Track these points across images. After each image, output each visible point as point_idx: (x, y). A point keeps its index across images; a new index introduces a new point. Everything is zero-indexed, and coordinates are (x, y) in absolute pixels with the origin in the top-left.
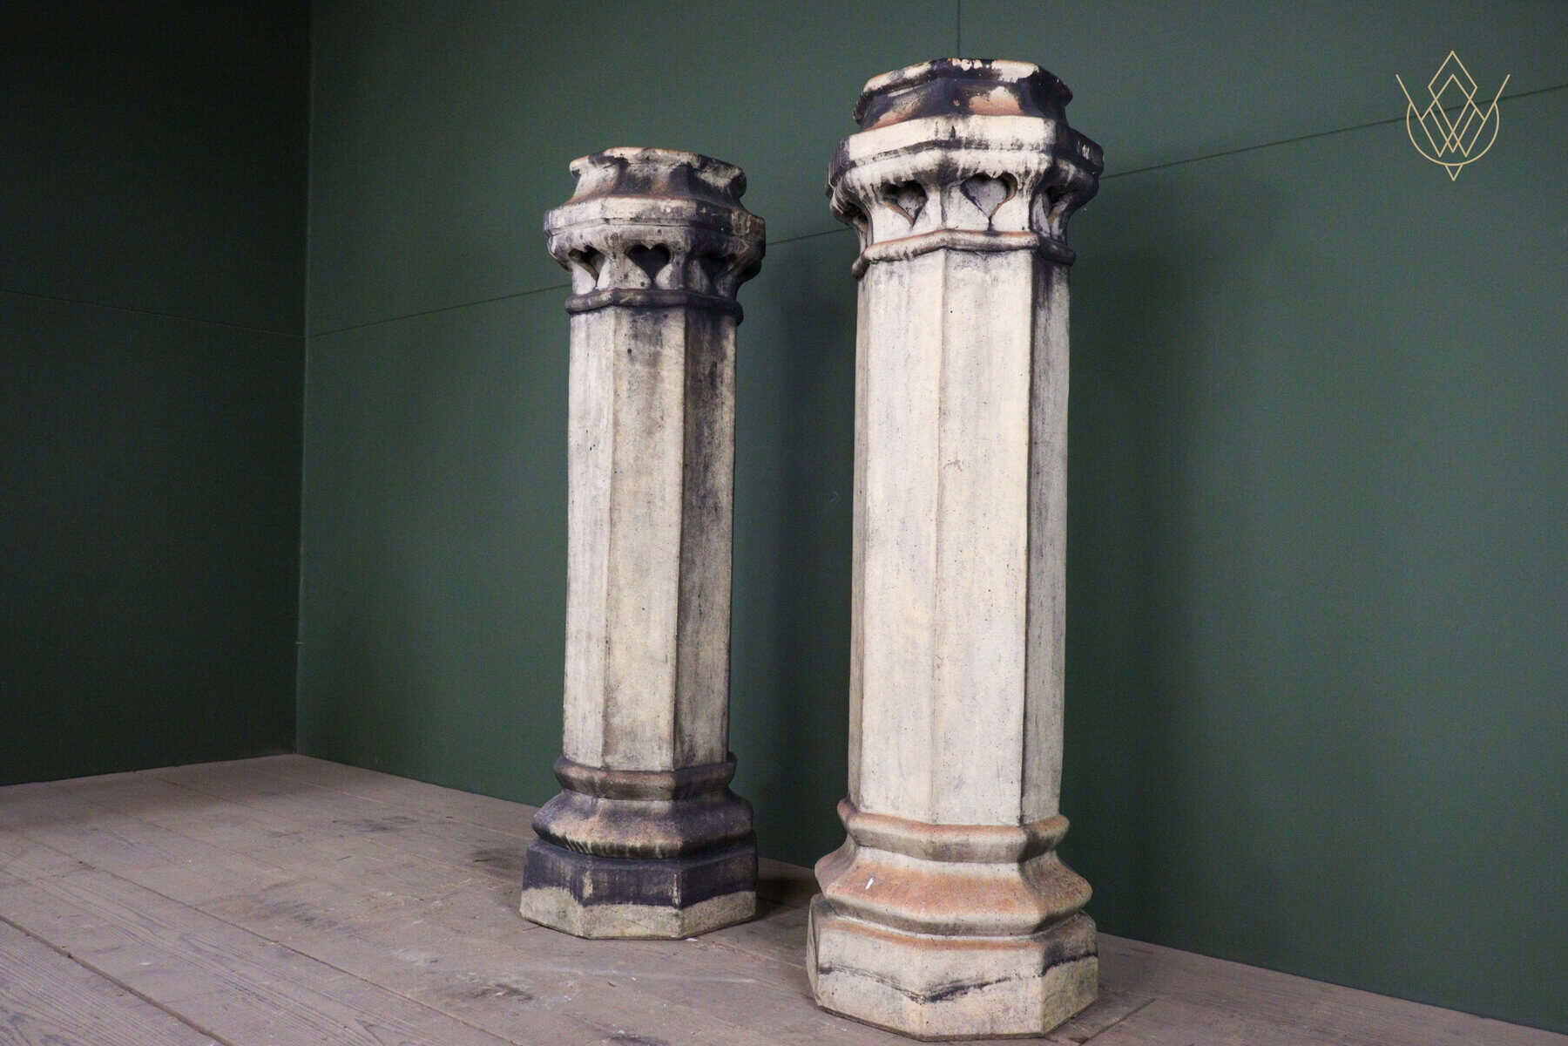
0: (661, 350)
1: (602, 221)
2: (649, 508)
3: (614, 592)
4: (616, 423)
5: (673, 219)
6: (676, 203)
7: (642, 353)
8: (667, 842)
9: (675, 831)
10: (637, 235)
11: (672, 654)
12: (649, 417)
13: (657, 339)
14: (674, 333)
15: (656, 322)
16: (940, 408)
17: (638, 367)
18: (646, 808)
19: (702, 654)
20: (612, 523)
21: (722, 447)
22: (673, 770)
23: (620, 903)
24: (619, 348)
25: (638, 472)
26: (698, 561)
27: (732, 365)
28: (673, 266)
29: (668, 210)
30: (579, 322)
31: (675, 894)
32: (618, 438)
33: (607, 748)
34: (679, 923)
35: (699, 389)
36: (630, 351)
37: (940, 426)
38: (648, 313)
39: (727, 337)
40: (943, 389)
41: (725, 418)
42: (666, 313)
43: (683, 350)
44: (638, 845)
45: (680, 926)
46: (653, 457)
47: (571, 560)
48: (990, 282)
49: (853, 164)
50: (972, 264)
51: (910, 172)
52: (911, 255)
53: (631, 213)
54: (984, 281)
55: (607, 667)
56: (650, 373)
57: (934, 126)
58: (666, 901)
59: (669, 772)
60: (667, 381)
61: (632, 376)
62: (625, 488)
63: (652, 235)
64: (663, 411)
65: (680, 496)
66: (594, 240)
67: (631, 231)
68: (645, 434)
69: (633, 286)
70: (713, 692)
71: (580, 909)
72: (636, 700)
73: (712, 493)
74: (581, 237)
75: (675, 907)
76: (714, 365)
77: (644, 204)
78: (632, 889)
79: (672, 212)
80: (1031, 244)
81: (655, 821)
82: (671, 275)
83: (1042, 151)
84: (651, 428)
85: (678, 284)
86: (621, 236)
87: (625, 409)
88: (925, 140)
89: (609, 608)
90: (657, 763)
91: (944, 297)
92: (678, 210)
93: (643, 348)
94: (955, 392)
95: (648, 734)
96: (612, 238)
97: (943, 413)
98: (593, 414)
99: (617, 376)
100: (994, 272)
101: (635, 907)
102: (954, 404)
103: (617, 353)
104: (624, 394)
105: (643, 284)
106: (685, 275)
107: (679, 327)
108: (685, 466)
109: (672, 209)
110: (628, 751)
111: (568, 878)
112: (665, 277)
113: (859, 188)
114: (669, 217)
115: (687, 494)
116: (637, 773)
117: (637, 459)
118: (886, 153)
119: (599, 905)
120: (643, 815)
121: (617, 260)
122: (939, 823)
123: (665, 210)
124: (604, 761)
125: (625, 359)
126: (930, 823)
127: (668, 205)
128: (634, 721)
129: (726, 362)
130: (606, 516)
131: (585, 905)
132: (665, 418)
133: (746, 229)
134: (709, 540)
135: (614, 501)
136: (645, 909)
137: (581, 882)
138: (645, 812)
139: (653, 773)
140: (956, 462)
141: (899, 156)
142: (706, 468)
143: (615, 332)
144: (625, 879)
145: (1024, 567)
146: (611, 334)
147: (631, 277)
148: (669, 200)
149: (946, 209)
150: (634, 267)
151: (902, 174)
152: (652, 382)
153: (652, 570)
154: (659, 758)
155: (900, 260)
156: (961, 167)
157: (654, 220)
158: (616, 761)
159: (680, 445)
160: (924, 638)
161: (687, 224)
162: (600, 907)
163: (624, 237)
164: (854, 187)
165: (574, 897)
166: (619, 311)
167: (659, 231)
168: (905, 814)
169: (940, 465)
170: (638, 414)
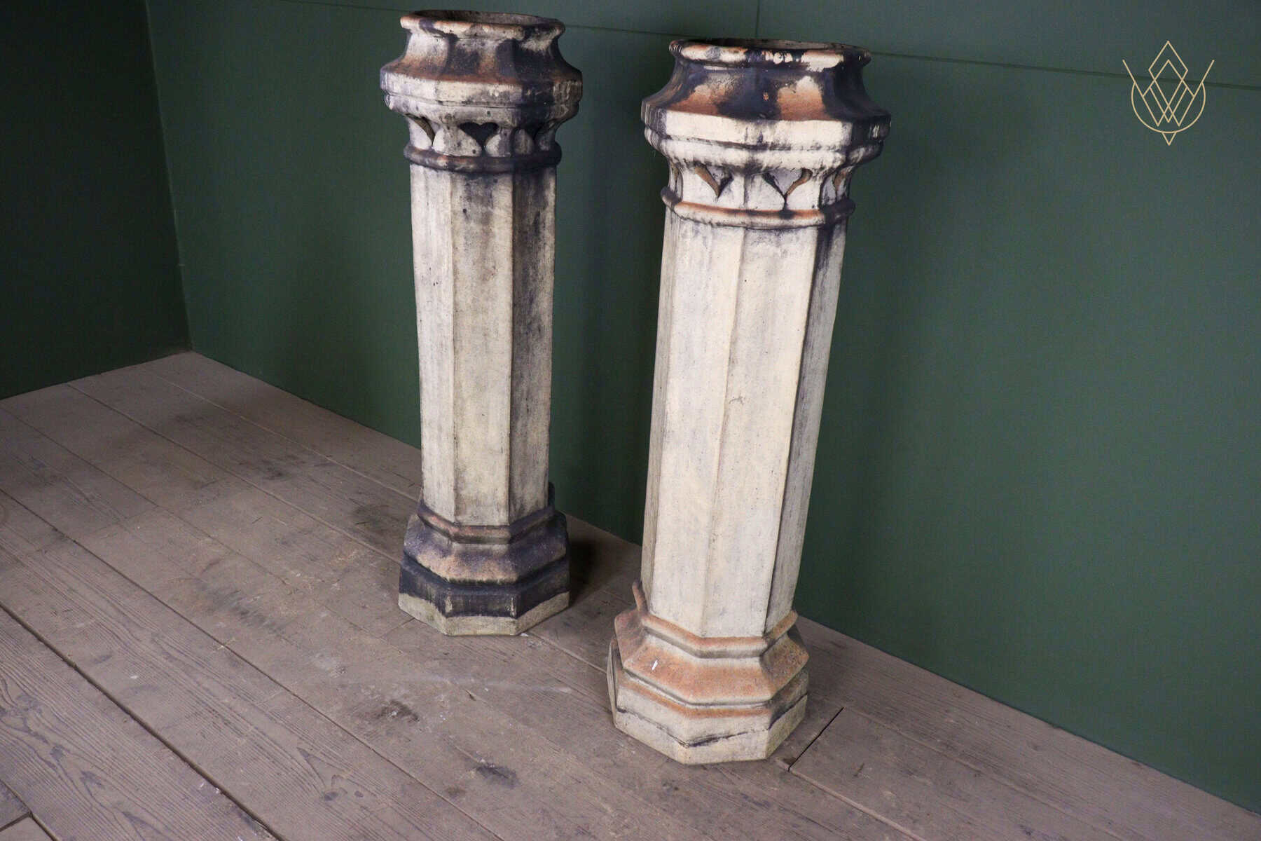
0: (492, 210)
1: (436, 102)
2: (486, 339)
3: (459, 402)
4: (455, 272)
5: (501, 103)
6: (503, 88)
7: (477, 213)
8: (507, 577)
9: (511, 569)
10: (468, 116)
11: (506, 446)
12: (483, 267)
13: (488, 200)
14: (503, 196)
15: (487, 186)
16: (730, 358)
17: (472, 224)
18: (488, 550)
19: (529, 440)
20: (455, 352)
21: (544, 279)
22: (508, 525)
23: (473, 615)
24: (456, 208)
25: (476, 310)
26: (525, 375)
27: (553, 210)
28: (501, 137)
29: (497, 95)
30: (418, 172)
31: (512, 609)
32: (458, 284)
33: (458, 511)
34: (515, 627)
35: (524, 240)
36: (465, 211)
37: (729, 371)
38: (480, 178)
39: (548, 187)
40: (734, 342)
41: (547, 256)
42: (496, 178)
43: (511, 210)
44: (484, 579)
45: (516, 629)
46: (487, 300)
47: (421, 364)
48: (780, 255)
49: (669, 137)
50: (767, 240)
51: (719, 160)
52: (714, 224)
53: (463, 97)
54: (775, 254)
55: (456, 456)
56: (483, 230)
57: (744, 130)
58: (507, 614)
59: (506, 526)
60: (498, 237)
61: (468, 232)
62: (465, 323)
63: (482, 115)
64: (495, 262)
65: (510, 330)
66: (429, 115)
67: (463, 112)
68: (480, 281)
69: (466, 154)
70: (538, 463)
71: (443, 619)
72: (479, 479)
73: (537, 318)
74: (417, 106)
75: (512, 617)
76: (538, 214)
77: (475, 89)
78: (481, 607)
79: (500, 96)
80: (819, 223)
81: (496, 560)
82: (499, 145)
83: (838, 151)
84: (486, 276)
85: (506, 151)
86: (454, 117)
87: (462, 259)
88: (735, 142)
89: (455, 413)
90: (497, 520)
91: (740, 269)
92: (505, 95)
93: (477, 209)
94: (743, 345)
95: (489, 501)
96: (446, 117)
97: (732, 361)
98: (435, 255)
99: (454, 232)
100: (784, 247)
101: (483, 618)
102: (741, 354)
103: (454, 213)
104: (461, 248)
105: (474, 152)
106: (512, 142)
107: (508, 190)
108: (515, 305)
109: (500, 94)
110: (474, 513)
111: (434, 597)
112: (494, 145)
114: (497, 101)
115: (517, 326)
116: (481, 527)
117: (474, 300)
118: (699, 140)
119: (457, 616)
120: (487, 555)
121: (451, 131)
122: (706, 636)
123: (493, 95)
124: (456, 520)
125: (461, 218)
126: (700, 636)
127: (496, 89)
128: (478, 493)
129: (547, 209)
130: (450, 343)
131: (447, 617)
132: (497, 268)
133: (566, 96)
134: (534, 355)
135: (456, 334)
136: (491, 619)
137: (444, 603)
138: (488, 553)
139: (493, 527)
140: (740, 398)
142: (531, 301)
143: (451, 194)
144: (475, 601)
145: (784, 472)
146: (448, 196)
147: (464, 144)
148: (497, 84)
149: (749, 192)
150: (465, 137)
151: (712, 159)
152: (485, 238)
153: (490, 386)
154: (499, 517)
155: (706, 225)
156: (765, 165)
157: (484, 103)
158: (465, 519)
159: (510, 289)
160: (705, 520)
161: (514, 106)
162: (458, 618)
163: (457, 117)
165: (439, 610)
166: (454, 175)
167: (489, 113)
168: (683, 626)
169: (726, 400)
170: (474, 264)
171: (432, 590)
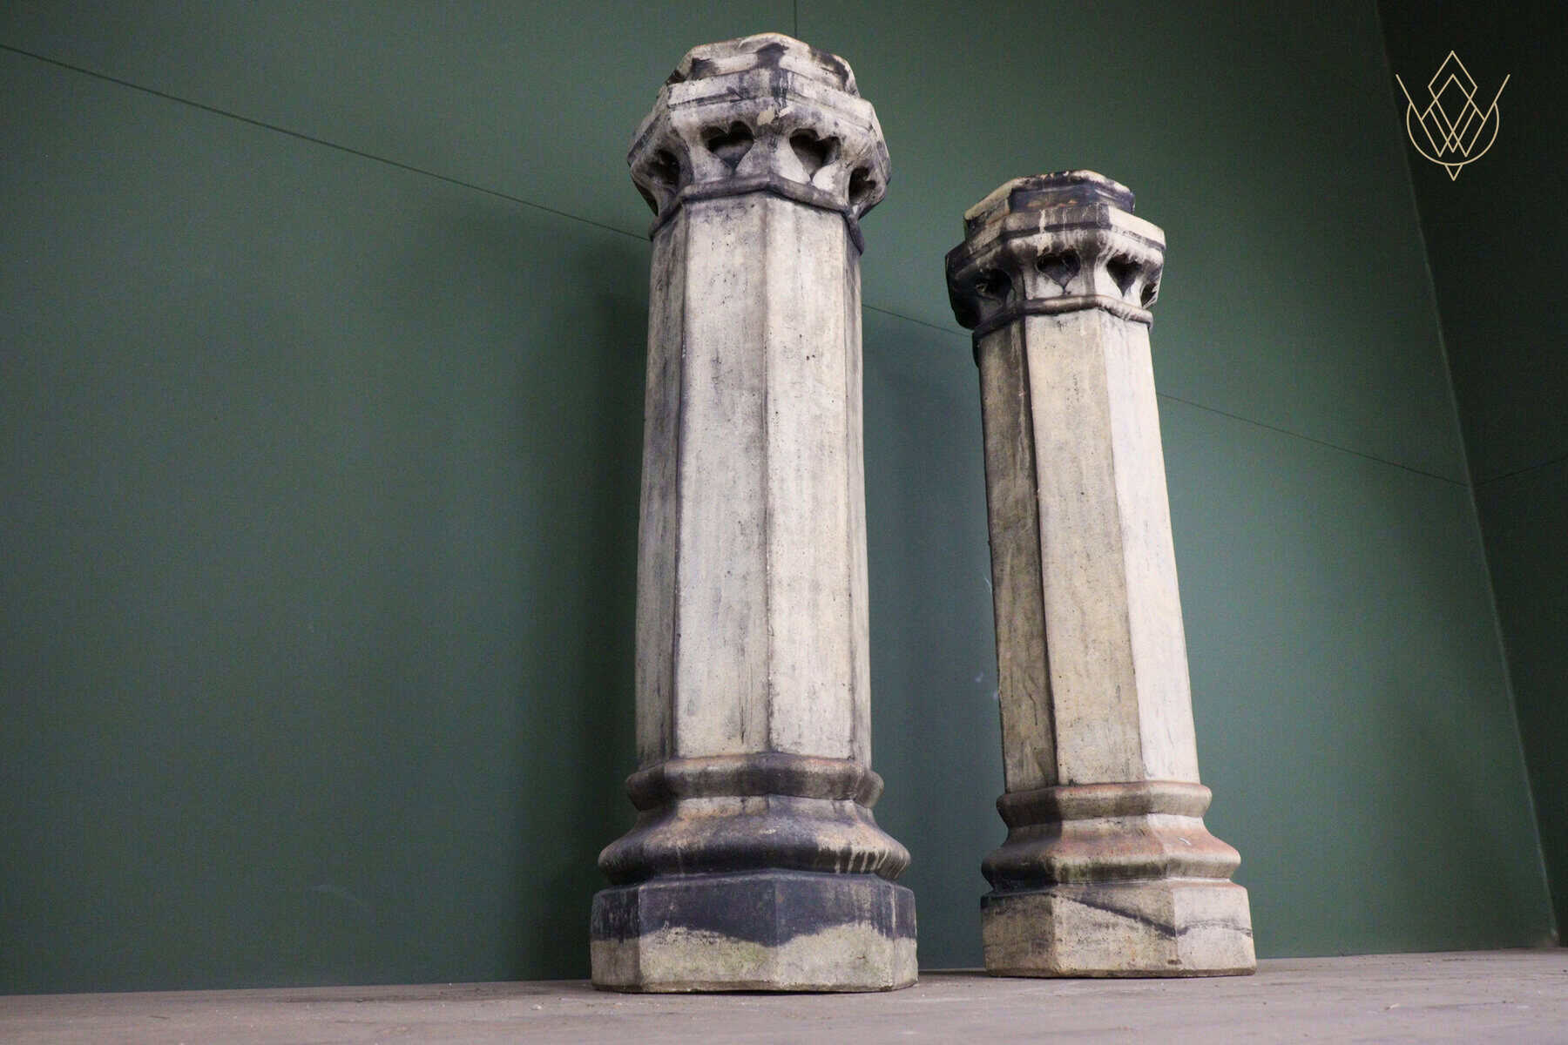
1: (867, 126)
4: (845, 342)
20: (848, 455)
23: (902, 936)
30: (782, 209)
33: (854, 733)
49: (1109, 226)
51: (1145, 258)
52: (1129, 317)
55: (851, 628)
58: (913, 932)
66: (853, 138)
71: (890, 942)
74: (836, 124)
78: (905, 916)
89: (850, 554)
98: (810, 318)
99: (844, 292)
101: (906, 942)
103: (843, 267)
113: (1108, 247)
118: (1134, 234)
119: (897, 938)
121: (847, 171)
124: (852, 749)
130: (839, 443)
131: (893, 940)
135: (848, 428)
136: (908, 944)
137: (888, 907)
141: (1139, 242)
143: (842, 244)
144: (903, 902)
151: (1140, 256)
155: (1119, 317)
162: (897, 942)
164: (1105, 244)
165: (881, 931)
168: (1180, 778)
171: (862, 891)
